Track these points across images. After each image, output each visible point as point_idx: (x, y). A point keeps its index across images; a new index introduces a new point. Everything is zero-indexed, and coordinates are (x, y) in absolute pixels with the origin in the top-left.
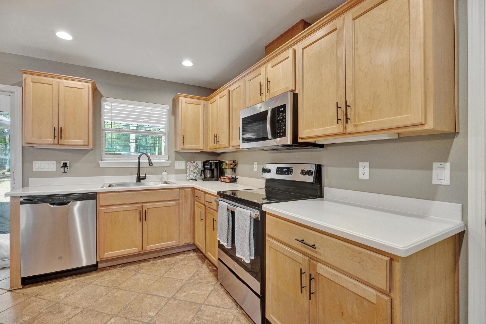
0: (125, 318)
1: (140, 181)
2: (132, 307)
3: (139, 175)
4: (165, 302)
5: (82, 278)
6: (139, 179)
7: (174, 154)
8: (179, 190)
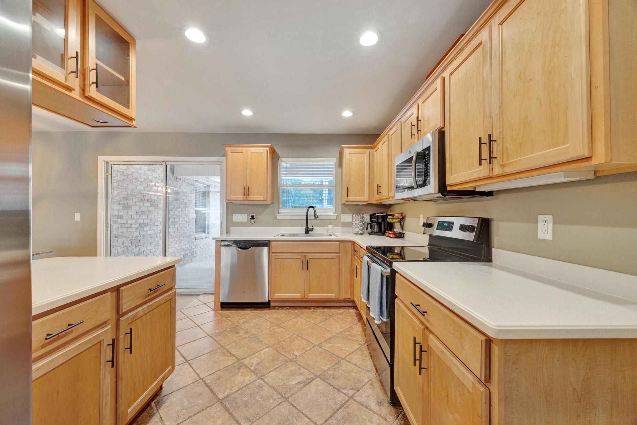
0: (276, 350)
1: (308, 233)
2: (284, 343)
3: (307, 227)
4: (311, 347)
5: (258, 312)
6: (307, 231)
7: (340, 206)
8: (340, 243)
